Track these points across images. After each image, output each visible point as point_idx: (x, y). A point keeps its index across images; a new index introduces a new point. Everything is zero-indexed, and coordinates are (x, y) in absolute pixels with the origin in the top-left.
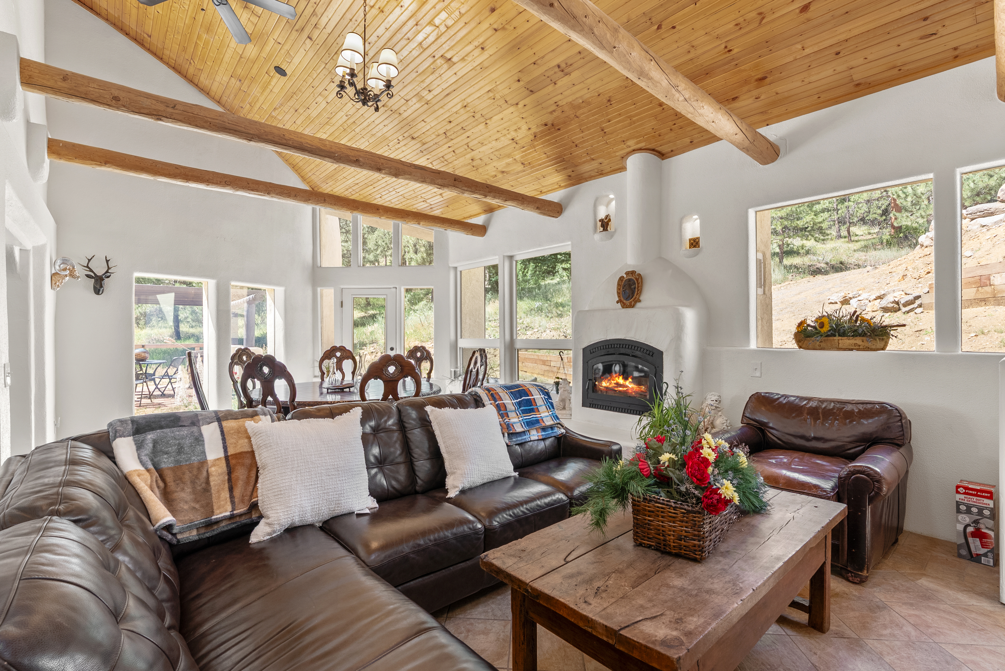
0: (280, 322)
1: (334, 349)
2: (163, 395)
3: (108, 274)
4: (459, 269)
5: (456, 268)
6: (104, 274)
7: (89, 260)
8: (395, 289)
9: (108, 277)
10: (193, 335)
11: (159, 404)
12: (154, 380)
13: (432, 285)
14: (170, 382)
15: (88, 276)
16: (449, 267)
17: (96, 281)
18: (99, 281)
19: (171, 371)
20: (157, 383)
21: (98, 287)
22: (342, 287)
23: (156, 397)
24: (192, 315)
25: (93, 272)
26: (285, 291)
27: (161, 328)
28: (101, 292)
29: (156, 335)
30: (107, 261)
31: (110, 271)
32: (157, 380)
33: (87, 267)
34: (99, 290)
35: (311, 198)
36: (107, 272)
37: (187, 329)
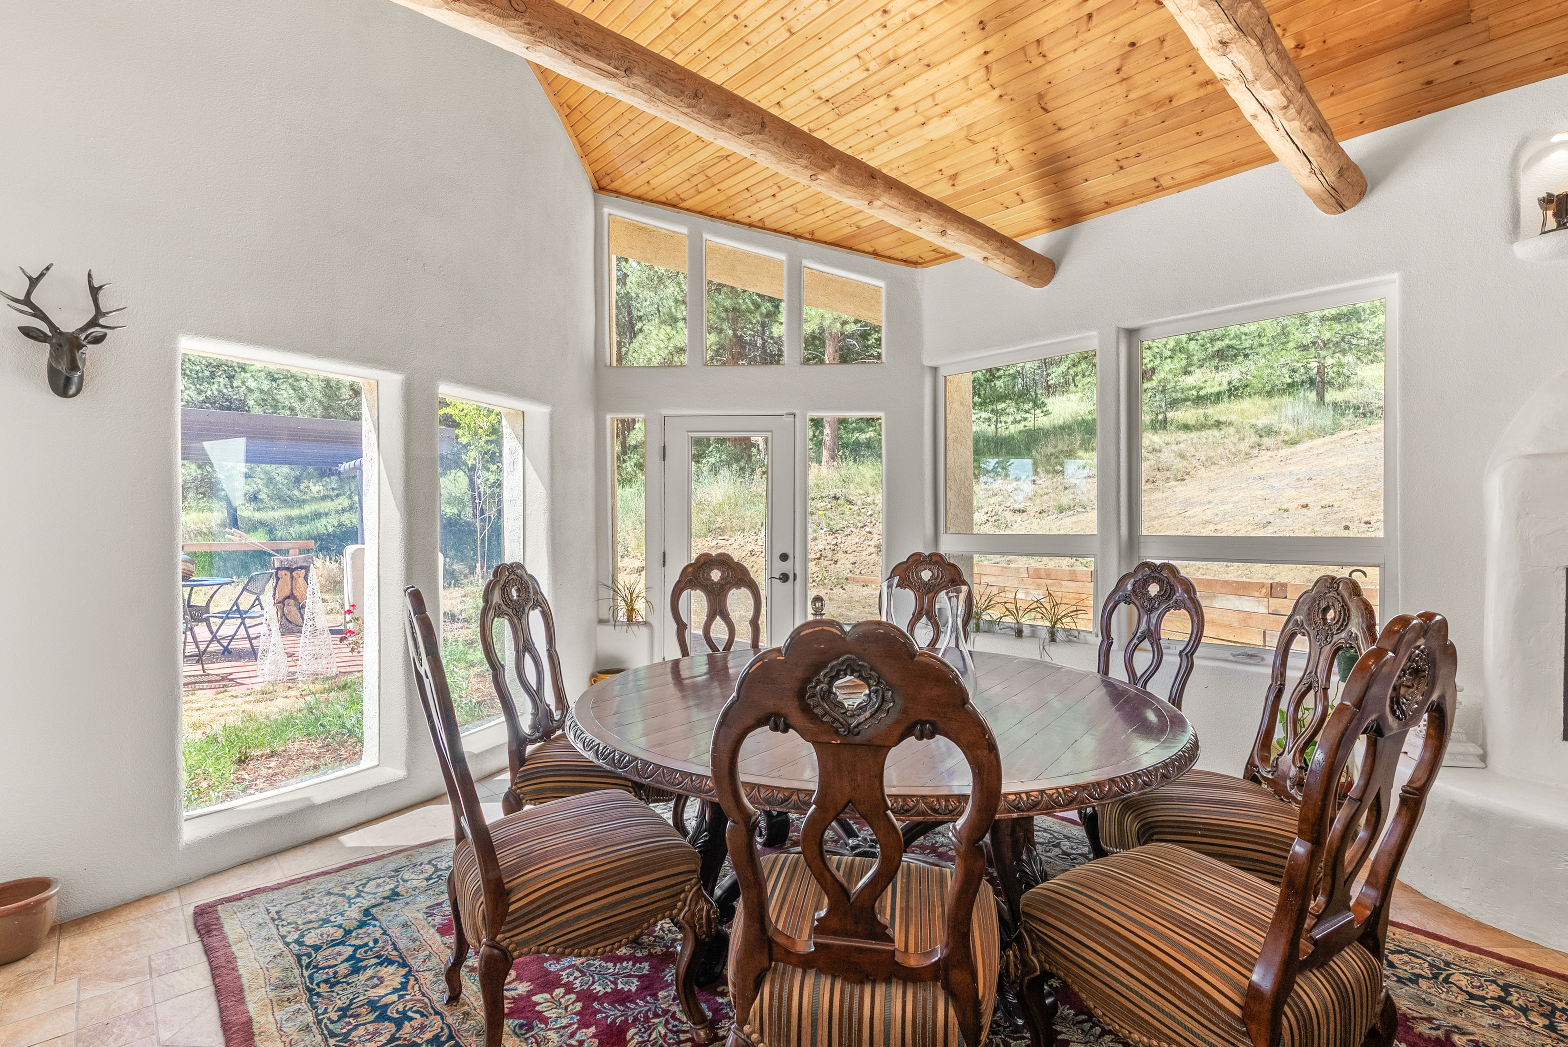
0: (539, 492)
1: (706, 562)
2: (227, 653)
3: (97, 331)
4: (942, 372)
5: (935, 370)
6: (83, 329)
7: (34, 282)
8: (791, 419)
9: (98, 340)
10: (262, 524)
11: (224, 678)
12: (207, 620)
13: (879, 409)
14: (243, 623)
15: (27, 332)
16: (923, 367)
17: (55, 354)
18: (66, 348)
19: (246, 601)
20: (214, 629)
21: (63, 367)
22: (665, 412)
23: (215, 657)
24: (268, 487)
25: (44, 318)
26: (552, 416)
27: (202, 510)
28: (73, 390)
29: (195, 523)
30: (95, 291)
31: (102, 321)
32: (215, 622)
33: (27, 301)
34: (68, 381)
35: (732, 111)
36: (93, 323)
37: (250, 513)
